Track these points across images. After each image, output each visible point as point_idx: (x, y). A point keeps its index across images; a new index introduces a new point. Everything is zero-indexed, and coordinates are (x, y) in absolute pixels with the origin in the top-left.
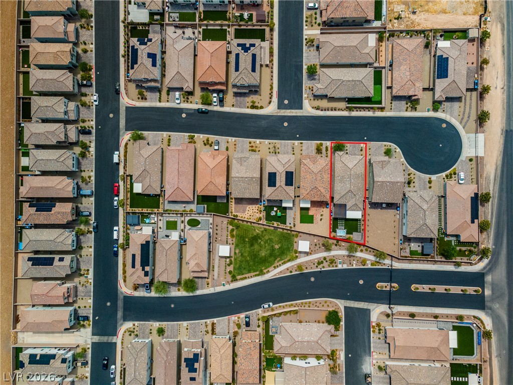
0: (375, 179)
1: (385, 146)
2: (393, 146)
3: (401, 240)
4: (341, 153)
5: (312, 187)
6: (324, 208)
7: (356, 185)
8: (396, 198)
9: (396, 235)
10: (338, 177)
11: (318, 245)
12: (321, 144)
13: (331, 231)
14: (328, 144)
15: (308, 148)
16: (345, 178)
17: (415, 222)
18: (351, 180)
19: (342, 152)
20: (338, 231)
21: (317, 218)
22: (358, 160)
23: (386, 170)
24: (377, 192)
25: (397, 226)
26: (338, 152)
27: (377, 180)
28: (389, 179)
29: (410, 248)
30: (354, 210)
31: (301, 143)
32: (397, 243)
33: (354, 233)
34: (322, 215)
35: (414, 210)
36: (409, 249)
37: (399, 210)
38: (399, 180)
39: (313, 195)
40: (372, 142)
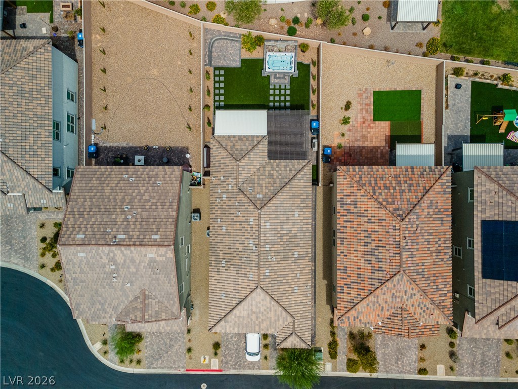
0: (170, 254)
1: (139, 362)
2: (111, 361)
3: (81, 43)
4: (292, 342)
5: (412, 216)
6: (340, 147)
7: (238, 226)
8: (95, 182)
9: (98, 61)
10: (299, 258)
11: (358, 18)
12: (351, 365)
13: (313, 70)
14: (329, 366)
15: (400, 353)
16: (277, 252)
17: (21, 93)
18: (257, 246)
19: (287, 344)
20: (292, 70)
21: (361, 112)
22: (231, 317)
23: (132, 290)
24: (163, 205)
25: (96, 91)
26: (303, 346)
27: (162, 250)
28: (119, 254)
29: (52, 21)
30: (241, 138)
31: (422, 371)
32: (96, 37)
33: (238, 64)
34: (346, 121)
35: (26, 138)
36: (56, 16)
37: (89, 144)
38: (81, 254)
39: (405, 186)
40: (183, 371)
